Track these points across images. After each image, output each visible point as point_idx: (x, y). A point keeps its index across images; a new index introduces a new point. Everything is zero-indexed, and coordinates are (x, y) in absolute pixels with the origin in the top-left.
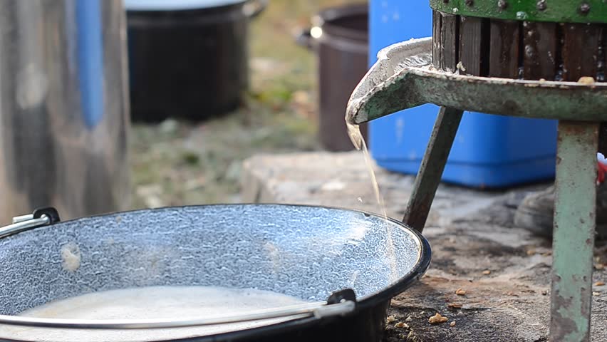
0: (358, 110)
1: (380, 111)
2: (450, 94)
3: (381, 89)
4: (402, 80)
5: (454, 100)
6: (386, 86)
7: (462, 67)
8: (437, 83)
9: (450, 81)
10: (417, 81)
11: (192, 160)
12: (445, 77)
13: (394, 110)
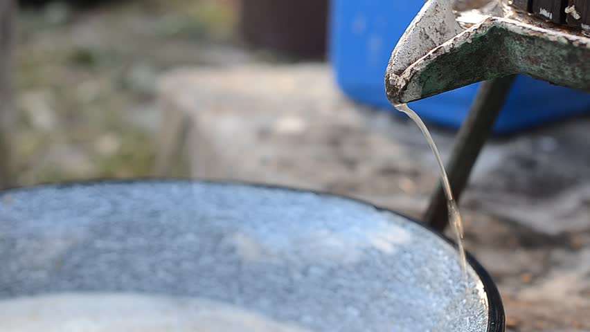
0: (407, 82)
1: (442, 84)
2: (569, 68)
3: (447, 50)
4: (482, 38)
5: (575, 77)
6: (457, 46)
7: (575, 12)
8: (549, 48)
9: (575, 48)
10: (508, 42)
11: (84, 60)
12: (565, 41)
13: (465, 82)
